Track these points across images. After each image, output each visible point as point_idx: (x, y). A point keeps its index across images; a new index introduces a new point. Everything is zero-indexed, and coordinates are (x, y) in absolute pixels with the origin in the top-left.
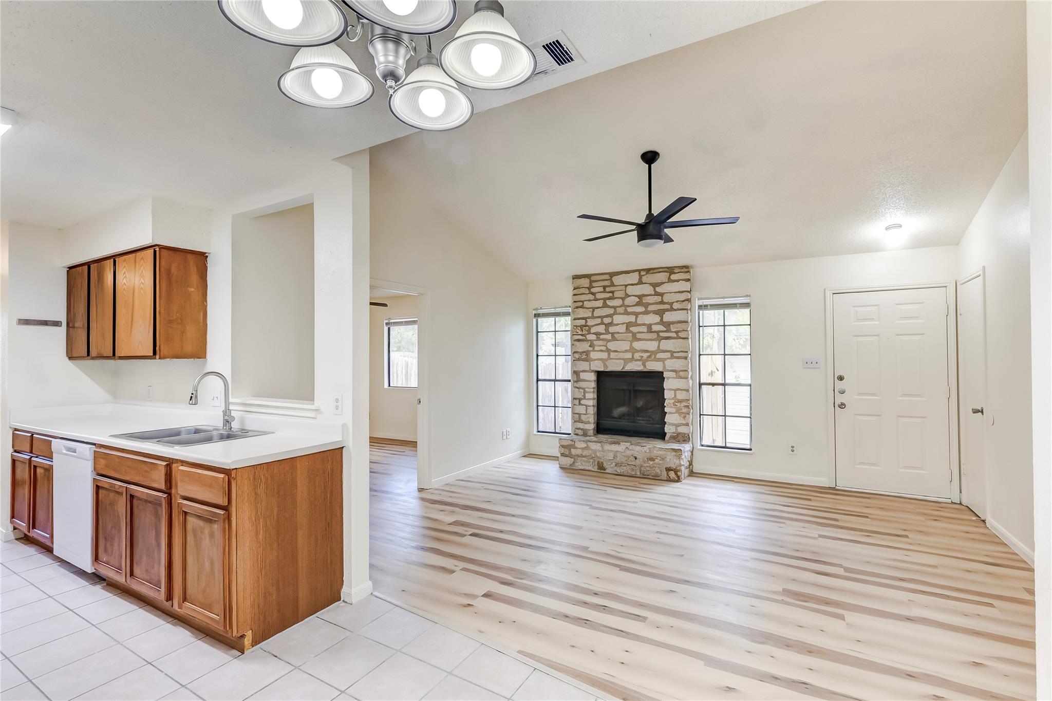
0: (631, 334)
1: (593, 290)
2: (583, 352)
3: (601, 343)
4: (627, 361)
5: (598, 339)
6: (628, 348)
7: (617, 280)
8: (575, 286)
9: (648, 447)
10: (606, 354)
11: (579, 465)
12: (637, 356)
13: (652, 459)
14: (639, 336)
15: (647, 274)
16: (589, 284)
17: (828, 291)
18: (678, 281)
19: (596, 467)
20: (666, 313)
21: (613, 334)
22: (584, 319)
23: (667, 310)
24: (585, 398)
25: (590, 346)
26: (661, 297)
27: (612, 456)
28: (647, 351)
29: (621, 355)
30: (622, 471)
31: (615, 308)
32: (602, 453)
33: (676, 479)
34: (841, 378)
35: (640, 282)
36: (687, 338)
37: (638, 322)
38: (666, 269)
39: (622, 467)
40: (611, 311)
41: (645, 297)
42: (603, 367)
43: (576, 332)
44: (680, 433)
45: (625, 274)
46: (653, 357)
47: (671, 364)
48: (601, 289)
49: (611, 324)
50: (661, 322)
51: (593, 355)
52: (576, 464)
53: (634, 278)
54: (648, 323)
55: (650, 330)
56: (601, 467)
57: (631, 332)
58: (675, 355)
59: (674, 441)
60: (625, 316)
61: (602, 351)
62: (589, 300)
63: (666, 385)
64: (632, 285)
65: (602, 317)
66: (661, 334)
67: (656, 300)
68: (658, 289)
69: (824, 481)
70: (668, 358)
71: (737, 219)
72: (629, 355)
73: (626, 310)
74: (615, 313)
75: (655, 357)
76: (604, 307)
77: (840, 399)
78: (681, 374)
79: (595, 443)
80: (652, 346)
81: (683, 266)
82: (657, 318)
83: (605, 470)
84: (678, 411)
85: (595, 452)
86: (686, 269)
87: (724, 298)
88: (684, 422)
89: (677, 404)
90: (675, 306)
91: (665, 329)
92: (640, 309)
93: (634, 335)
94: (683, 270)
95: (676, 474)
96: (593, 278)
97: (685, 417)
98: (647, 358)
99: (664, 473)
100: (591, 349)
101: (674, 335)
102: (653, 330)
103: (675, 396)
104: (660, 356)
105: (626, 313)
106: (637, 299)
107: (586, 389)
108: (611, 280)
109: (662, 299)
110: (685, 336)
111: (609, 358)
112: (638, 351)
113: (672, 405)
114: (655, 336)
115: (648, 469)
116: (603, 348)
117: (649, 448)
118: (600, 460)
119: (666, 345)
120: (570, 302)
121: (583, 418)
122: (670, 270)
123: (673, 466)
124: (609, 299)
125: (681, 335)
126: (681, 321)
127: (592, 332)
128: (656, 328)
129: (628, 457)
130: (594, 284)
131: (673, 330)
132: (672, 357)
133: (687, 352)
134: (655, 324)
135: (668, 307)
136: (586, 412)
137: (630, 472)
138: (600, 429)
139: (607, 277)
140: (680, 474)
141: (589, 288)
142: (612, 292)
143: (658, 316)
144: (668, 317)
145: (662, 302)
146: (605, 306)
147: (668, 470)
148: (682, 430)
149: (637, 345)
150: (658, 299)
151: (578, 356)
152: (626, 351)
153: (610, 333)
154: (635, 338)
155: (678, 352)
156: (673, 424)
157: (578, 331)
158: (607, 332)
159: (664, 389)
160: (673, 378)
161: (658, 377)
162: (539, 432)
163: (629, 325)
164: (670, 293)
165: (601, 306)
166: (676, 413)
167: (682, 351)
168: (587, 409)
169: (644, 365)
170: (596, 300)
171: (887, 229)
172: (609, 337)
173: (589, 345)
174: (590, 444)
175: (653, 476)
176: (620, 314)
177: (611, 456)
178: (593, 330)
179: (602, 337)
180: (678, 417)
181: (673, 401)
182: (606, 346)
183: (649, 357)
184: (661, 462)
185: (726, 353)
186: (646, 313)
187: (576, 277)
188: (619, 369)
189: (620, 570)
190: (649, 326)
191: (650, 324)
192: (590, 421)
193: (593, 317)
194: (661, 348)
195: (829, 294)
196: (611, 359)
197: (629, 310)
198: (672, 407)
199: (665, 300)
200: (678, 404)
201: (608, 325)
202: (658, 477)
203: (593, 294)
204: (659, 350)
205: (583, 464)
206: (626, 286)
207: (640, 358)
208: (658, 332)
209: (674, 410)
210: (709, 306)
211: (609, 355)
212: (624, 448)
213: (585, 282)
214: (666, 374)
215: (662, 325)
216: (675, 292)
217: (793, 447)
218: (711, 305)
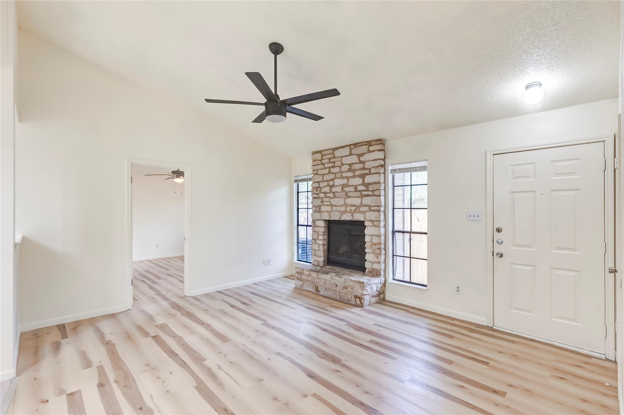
0: (345, 193)
1: (323, 161)
2: (318, 206)
3: (327, 199)
4: (342, 213)
5: (326, 197)
6: (343, 203)
7: (338, 153)
8: (313, 160)
9: (344, 278)
10: (330, 207)
11: (306, 287)
12: (348, 209)
13: (346, 288)
14: (349, 194)
15: (355, 147)
16: (321, 157)
17: (489, 153)
18: (374, 151)
19: (315, 289)
20: (367, 176)
21: (334, 193)
22: (318, 183)
23: (367, 174)
24: (318, 239)
25: (321, 202)
26: (363, 165)
27: (323, 282)
28: (354, 206)
29: (339, 208)
30: (329, 294)
31: (335, 174)
32: (318, 280)
33: (361, 305)
34: (499, 230)
35: (351, 154)
36: (380, 196)
37: (349, 184)
38: (366, 143)
39: (328, 292)
40: (332, 176)
41: (353, 165)
42: (328, 217)
43: (314, 192)
44: (374, 269)
45: (342, 148)
47: (371, 216)
48: (328, 161)
49: (333, 186)
50: (364, 184)
51: (323, 208)
52: (304, 286)
53: (346, 151)
54: (355, 185)
55: (356, 190)
56: (317, 290)
57: (345, 191)
58: (372, 208)
59: (371, 275)
60: (341, 180)
61: (327, 205)
62: (321, 169)
63: (367, 231)
64: (346, 156)
65: (327, 181)
66: (364, 193)
67: (360, 167)
68: (362, 159)
69: (484, 320)
70: (367, 211)
72: (343, 209)
73: (342, 175)
74: (335, 178)
75: (359, 210)
76: (329, 174)
77: (498, 249)
78: (376, 223)
79: (314, 272)
80: (357, 201)
81: (378, 140)
82: (360, 181)
83: (319, 292)
84: (373, 252)
85: (314, 278)
86: (381, 142)
87: (411, 162)
88: (377, 261)
90: (373, 171)
91: (366, 189)
92: (350, 174)
93: (346, 193)
94: (377, 143)
95: (360, 301)
96: (324, 153)
97: (378, 257)
98: (354, 211)
99: (353, 299)
100: (321, 204)
101: (371, 193)
102: (358, 190)
103: (371, 240)
104: (363, 209)
105: (342, 177)
106: (348, 167)
107: (319, 233)
108: (333, 153)
109: (364, 165)
110: (378, 194)
111: (332, 211)
112: (348, 206)
113: (370, 247)
114: (358, 194)
115: (344, 294)
116: (329, 203)
118: (317, 285)
119: (367, 201)
120: (311, 171)
121: (317, 253)
122: (369, 143)
123: (359, 295)
124: (332, 167)
125: (376, 193)
126: (376, 182)
127: (322, 192)
128: (360, 188)
129: (332, 284)
130: (324, 157)
131: (371, 190)
132: (370, 210)
133: (379, 206)
134: (360, 185)
135: (367, 171)
136: (319, 249)
137: (333, 295)
139: (331, 151)
140: (363, 301)
141: (321, 160)
142: (334, 162)
143: (361, 179)
144: (368, 179)
145: (364, 169)
146: (330, 172)
147: (356, 297)
148: (376, 266)
149: (349, 201)
150: (361, 166)
151: (317, 209)
152: (342, 206)
153: (333, 192)
154: (347, 197)
155: (374, 206)
156: (370, 262)
157: (315, 191)
158: (331, 192)
159: (365, 235)
160: (370, 226)
161: (361, 225)
162: (298, 260)
163: (343, 186)
164: (369, 161)
165: (327, 173)
166: (372, 253)
167: (376, 206)
168: (319, 247)
169: (352, 216)
170: (325, 168)
171: (527, 88)
172: (331, 195)
173: (320, 201)
174: (311, 272)
175: (346, 300)
176: (338, 178)
177: (322, 282)
178: (323, 190)
179: (328, 195)
180: (373, 256)
181: (370, 244)
182: (330, 202)
183: (355, 210)
184: (351, 290)
185: (412, 207)
186: (354, 177)
187: (314, 153)
188: (337, 218)
190: (356, 187)
191: (356, 185)
192: (321, 255)
193: (323, 181)
194: (364, 203)
195: (489, 155)
196: (333, 211)
197: (344, 175)
198: (369, 249)
199: (366, 167)
201: (331, 187)
202: (349, 301)
203: (323, 164)
204: (362, 205)
205: (308, 286)
206: (342, 157)
207: (350, 211)
208: (361, 191)
209: (370, 251)
210: (397, 170)
211: (332, 208)
212: (330, 277)
213: (319, 156)
214: (366, 224)
215: (364, 186)
216: (372, 160)
217: (458, 288)
218: (399, 169)
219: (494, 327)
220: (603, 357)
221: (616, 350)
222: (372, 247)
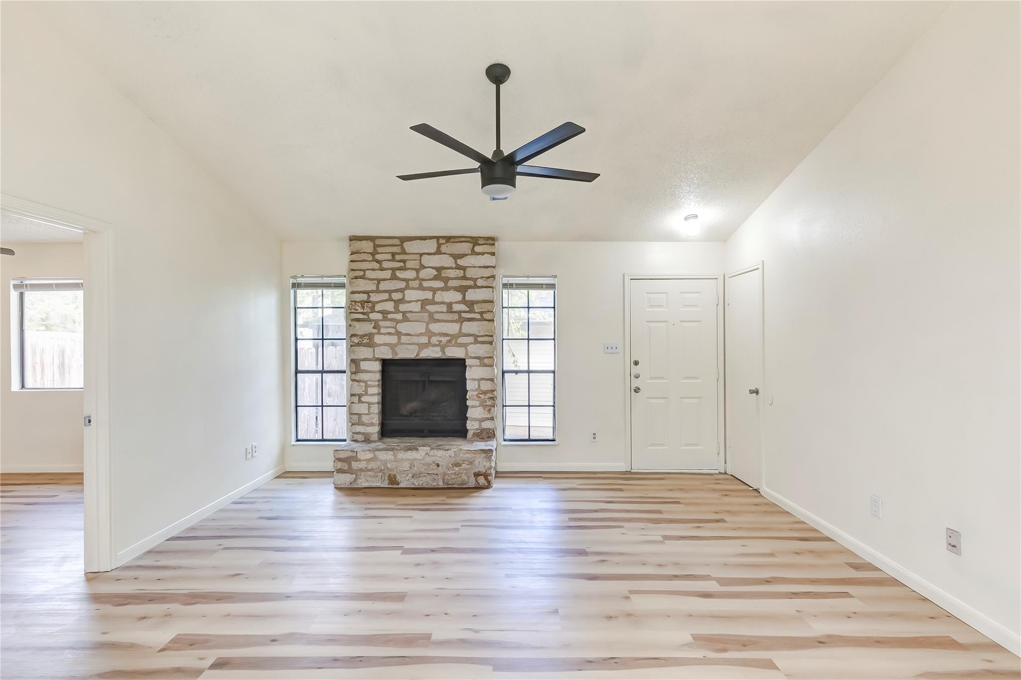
0: (427, 314)
1: (378, 257)
2: (365, 335)
3: (388, 324)
4: (422, 346)
5: (385, 319)
6: (423, 331)
7: (409, 247)
8: (354, 250)
9: (453, 450)
10: (396, 337)
11: (363, 483)
12: (434, 340)
13: (457, 465)
14: (437, 316)
15: (447, 242)
16: (373, 249)
17: (627, 277)
18: (483, 254)
19: (387, 482)
20: (469, 290)
21: (404, 313)
22: (365, 293)
23: (470, 287)
24: (366, 394)
25: (374, 328)
26: (463, 271)
27: (408, 465)
28: (446, 335)
29: (415, 339)
30: (421, 483)
31: (407, 281)
32: (394, 463)
33: (487, 484)
34: (636, 363)
35: (439, 252)
36: (492, 320)
37: (436, 300)
38: (469, 239)
39: (420, 479)
40: (403, 285)
41: (445, 270)
42: (391, 354)
43: (356, 310)
44: (484, 429)
45: (420, 240)
46: (454, 341)
47: (476, 350)
48: (389, 257)
49: (402, 301)
50: (464, 301)
51: (378, 339)
52: (359, 481)
53: (431, 246)
54: (448, 302)
55: (450, 310)
56: (393, 480)
57: (427, 311)
58: (479, 339)
59: (478, 439)
60: (420, 292)
61: (389, 334)
62: (373, 270)
63: (468, 375)
64: (429, 254)
65: (390, 292)
66: (464, 315)
67: (457, 275)
68: (461, 262)
69: (621, 466)
70: (471, 343)
71: (596, 176)
72: (424, 340)
73: (421, 284)
74: (407, 287)
75: (456, 342)
76: (392, 280)
77: (636, 383)
78: (487, 361)
79: (385, 452)
80: (453, 328)
81: (489, 238)
82: (458, 296)
83: (398, 484)
84: (483, 405)
85: (385, 462)
86: (491, 240)
87: (528, 277)
88: (489, 416)
89: (480, 396)
90: (480, 283)
91: (468, 309)
92: (439, 284)
93: (431, 315)
94: (488, 242)
95: (486, 479)
96: (378, 242)
97: (490, 410)
98: (447, 343)
99: (472, 479)
100: (375, 331)
101: (478, 316)
102: (453, 310)
103: (479, 386)
104: (461, 340)
105: (421, 288)
106: (435, 272)
107: (368, 383)
108: (402, 245)
109: (464, 273)
110: (490, 318)
111: (399, 343)
112: (435, 335)
113: (475, 397)
114: (456, 317)
115: (453, 476)
116: (393, 331)
117: (455, 452)
118: (392, 473)
119: (469, 327)
120: (344, 270)
121: (365, 419)
122: (475, 241)
123: (483, 470)
124: (400, 269)
125: (486, 316)
126: (486, 300)
127: (376, 311)
128: (456, 307)
129: (429, 465)
130: (379, 250)
131: (477, 311)
132: (476, 342)
133: (492, 336)
134: (457, 303)
135: (471, 283)
136: (369, 412)
137: (430, 482)
138: (386, 432)
139: (397, 242)
140: (491, 478)
141: (373, 254)
142: (404, 261)
143: (460, 293)
144: (471, 295)
145: (464, 278)
146: (394, 277)
147: (477, 475)
148: (487, 425)
149: (435, 327)
150: (460, 273)
151: (356, 341)
152: (421, 335)
153: (401, 312)
154: (432, 319)
155: (483, 336)
156: (476, 420)
157: (357, 308)
158: (397, 311)
159: (466, 379)
160: (477, 366)
161: (460, 364)
162: (298, 440)
163: (425, 303)
164: (474, 267)
165: (388, 278)
166: (480, 406)
167: (487, 335)
168: (369, 407)
169: (443, 351)
170: (382, 269)
171: (686, 219)
172: (399, 316)
173: (373, 326)
174: (378, 453)
175: (458, 485)
176: (413, 289)
177: (406, 466)
178: (378, 307)
179: (390, 316)
180: (483, 411)
181: (477, 393)
182: (395, 328)
183: (449, 341)
184: (468, 467)
185: (530, 338)
186: (446, 289)
187: (353, 239)
188: (411, 355)
190: (450, 305)
191: (450, 302)
192: (373, 422)
193: (378, 291)
194: (464, 331)
195: (627, 279)
196: (402, 344)
197: (425, 284)
198: (474, 400)
199: (468, 276)
200: (482, 396)
201: (398, 302)
202: (465, 484)
203: (378, 261)
204: (461, 334)
205: (368, 479)
206: (421, 255)
207: (438, 343)
208: (459, 312)
209: (477, 403)
210: (514, 285)
211: (399, 339)
212: (423, 454)
213: (368, 246)
214: (468, 362)
215: (464, 304)
216: (479, 267)
217: (594, 434)
218: (517, 284)
219: (632, 471)
220: (717, 472)
221: (726, 463)
222: (481, 397)
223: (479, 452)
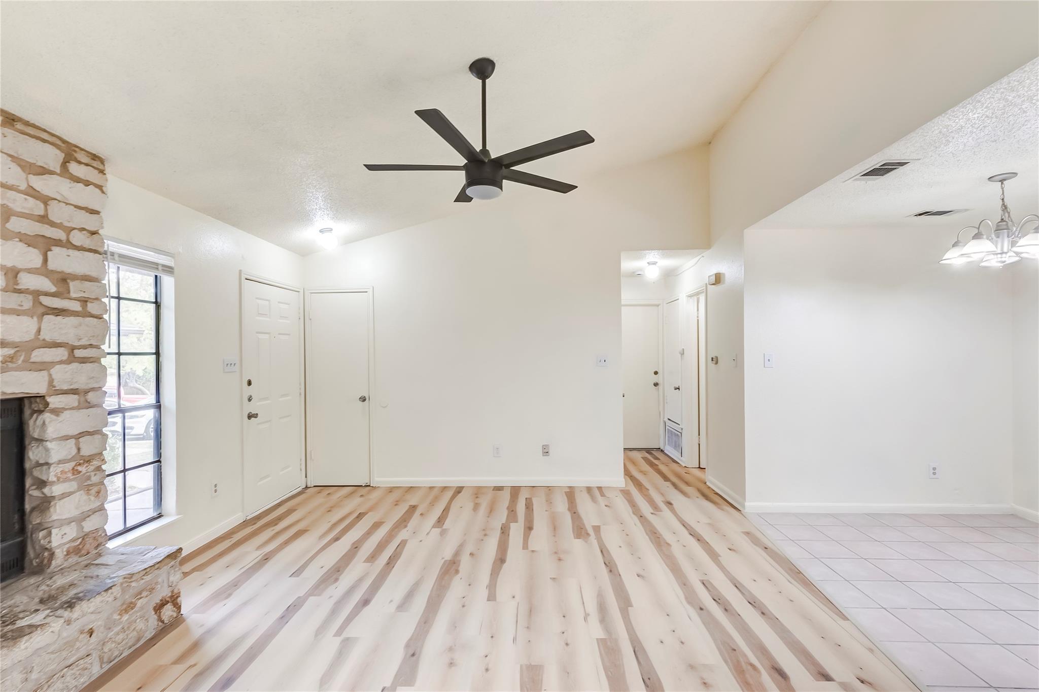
13: (129, 608)
18: (84, 182)
20: (56, 249)
23: (58, 243)
26: (42, 205)
28: (6, 343)
33: (175, 616)
34: (249, 383)
36: (102, 318)
38: (59, 142)
44: (83, 536)
46: (22, 358)
47: (64, 375)
50: (44, 270)
55: (14, 286)
58: (78, 353)
59: (78, 559)
66: (45, 300)
67: (31, 209)
68: (37, 183)
75: (26, 360)
77: (249, 408)
80: (22, 329)
81: (95, 156)
82: (34, 258)
84: (82, 486)
86: (97, 161)
88: (95, 505)
89: (79, 468)
90: (77, 238)
91: (53, 289)
94: (95, 164)
95: (175, 604)
97: (99, 492)
98: (6, 361)
99: (153, 620)
101: (76, 306)
102: (21, 287)
103: (80, 449)
104: (40, 355)
109: (46, 209)
110: (95, 313)
113: (70, 475)
114: (27, 302)
117: (121, 585)
119: (54, 327)
122: (67, 149)
123: (168, 592)
125: (90, 308)
126: (88, 276)
128: (29, 281)
129: (72, 644)
131: (74, 296)
132: (72, 359)
133: (96, 347)
134: (30, 271)
135: (60, 234)
143: (37, 251)
144: (60, 260)
145: (44, 219)
147: (160, 607)
148: (89, 525)
150: (36, 207)
155: (84, 347)
156: (69, 521)
160: (74, 408)
161: (20, 410)
164: (67, 204)
166: (79, 489)
167: (89, 346)
171: (321, 231)
175: (130, 648)
180: (85, 497)
181: (73, 464)
183: (10, 358)
184: (146, 600)
185: (120, 351)
189: (631, 606)
190: (13, 274)
191: (15, 267)
194: (44, 335)
199: (53, 217)
200: (82, 469)
202: (140, 640)
204: (39, 342)
208: (35, 294)
209: (72, 486)
214: (54, 401)
215: (47, 277)
216: (76, 207)
217: (216, 486)
221: (306, 475)
222: (80, 472)
223: (167, 561)
